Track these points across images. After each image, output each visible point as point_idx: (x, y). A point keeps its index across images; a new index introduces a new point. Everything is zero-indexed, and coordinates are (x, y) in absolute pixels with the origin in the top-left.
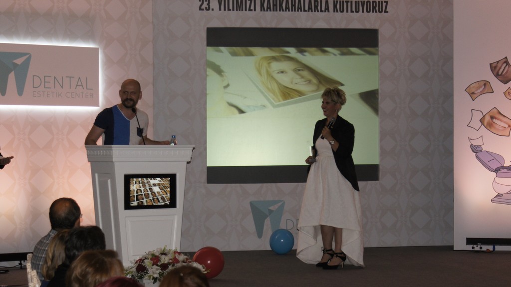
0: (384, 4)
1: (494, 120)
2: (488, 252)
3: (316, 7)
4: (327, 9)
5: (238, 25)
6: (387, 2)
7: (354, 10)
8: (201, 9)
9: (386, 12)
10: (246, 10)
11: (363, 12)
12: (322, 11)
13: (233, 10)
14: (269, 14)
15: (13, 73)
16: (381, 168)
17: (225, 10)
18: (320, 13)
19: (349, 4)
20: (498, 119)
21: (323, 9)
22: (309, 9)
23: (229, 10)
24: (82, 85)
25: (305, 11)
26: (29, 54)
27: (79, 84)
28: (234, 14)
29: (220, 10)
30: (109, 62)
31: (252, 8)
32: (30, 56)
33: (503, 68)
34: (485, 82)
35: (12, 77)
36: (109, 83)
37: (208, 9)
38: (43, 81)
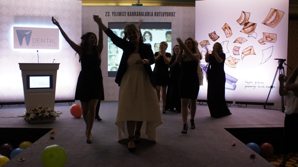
0: (174, 13)
3: (148, 14)
4: (152, 15)
5: (119, 21)
6: (175, 13)
7: (162, 15)
8: (106, 16)
9: (174, 16)
10: (122, 16)
11: (166, 16)
12: (150, 16)
13: (118, 16)
14: (131, 17)
15: (25, 37)
17: (115, 16)
18: (149, 17)
19: (161, 13)
21: (151, 15)
22: (145, 15)
23: (116, 16)
25: (144, 16)
26: (31, 31)
28: (118, 17)
29: (113, 16)
31: (125, 15)
32: (31, 32)
33: (213, 35)
35: (24, 39)
37: (108, 16)
38: (37, 40)
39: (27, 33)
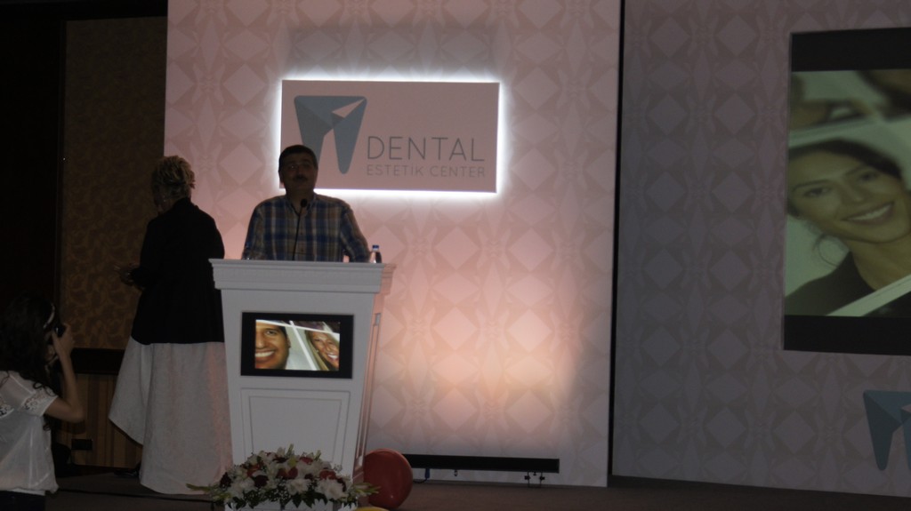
5: (851, 25)
24: (463, 154)
26: (361, 98)
27: (458, 150)
30: (521, 110)
32: (365, 102)
36: (521, 149)
38: (387, 145)
39: (343, 112)
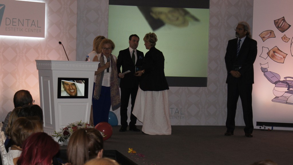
1: (276, 54)
2: (269, 130)
16: (208, 79)
20: (278, 53)
24: (35, 25)
30: (51, 12)
34: (270, 31)
36: (51, 24)
